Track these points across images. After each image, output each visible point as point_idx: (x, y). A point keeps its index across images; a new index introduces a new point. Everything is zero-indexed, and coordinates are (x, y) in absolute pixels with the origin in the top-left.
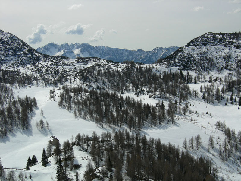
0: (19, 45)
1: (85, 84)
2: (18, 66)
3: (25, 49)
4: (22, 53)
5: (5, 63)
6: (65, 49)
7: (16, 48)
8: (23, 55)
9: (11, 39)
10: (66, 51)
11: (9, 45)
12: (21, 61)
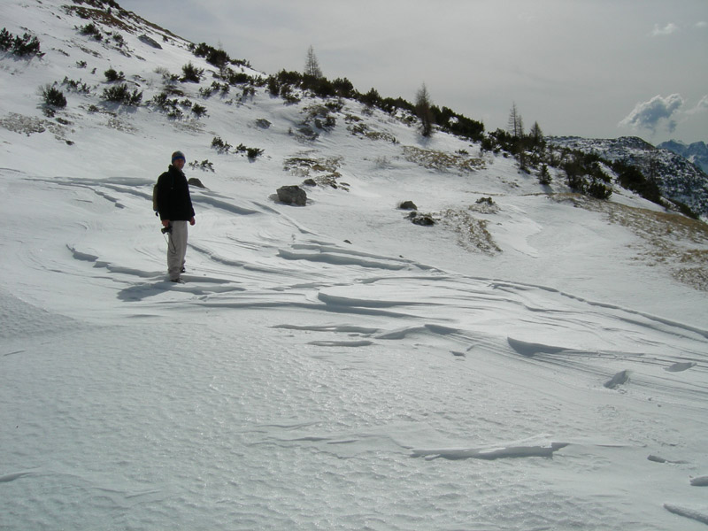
0: (694, 175)
4: (701, 190)
6: (698, 154)
7: (689, 181)
8: (704, 194)
9: (676, 164)
10: (700, 157)
11: (675, 175)
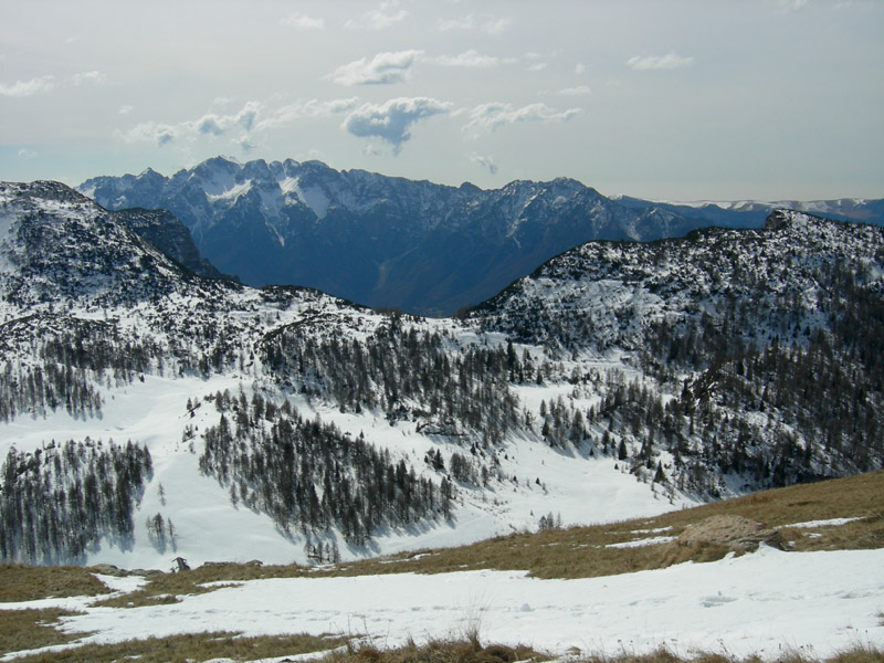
0: (121, 243)
1: (274, 378)
2: (116, 304)
3: (136, 254)
4: (127, 266)
5: (83, 294)
6: (257, 178)
7: (112, 252)
8: (128, 273)
9: (100, 226)
10: (259, 182)
11: (95, 243)
12: (125, 289)
